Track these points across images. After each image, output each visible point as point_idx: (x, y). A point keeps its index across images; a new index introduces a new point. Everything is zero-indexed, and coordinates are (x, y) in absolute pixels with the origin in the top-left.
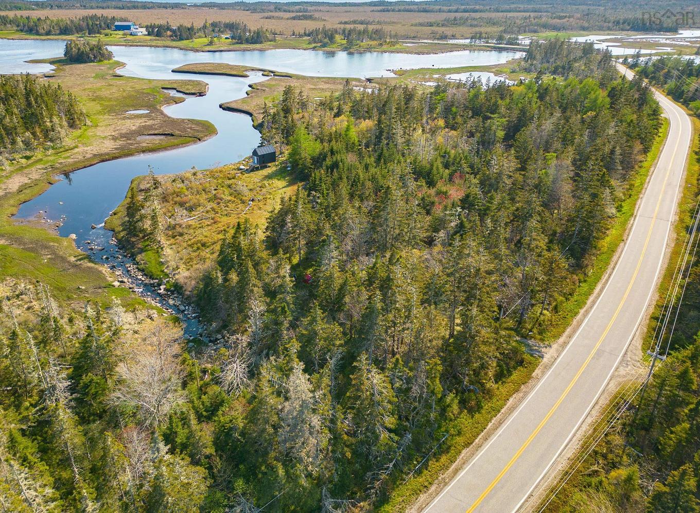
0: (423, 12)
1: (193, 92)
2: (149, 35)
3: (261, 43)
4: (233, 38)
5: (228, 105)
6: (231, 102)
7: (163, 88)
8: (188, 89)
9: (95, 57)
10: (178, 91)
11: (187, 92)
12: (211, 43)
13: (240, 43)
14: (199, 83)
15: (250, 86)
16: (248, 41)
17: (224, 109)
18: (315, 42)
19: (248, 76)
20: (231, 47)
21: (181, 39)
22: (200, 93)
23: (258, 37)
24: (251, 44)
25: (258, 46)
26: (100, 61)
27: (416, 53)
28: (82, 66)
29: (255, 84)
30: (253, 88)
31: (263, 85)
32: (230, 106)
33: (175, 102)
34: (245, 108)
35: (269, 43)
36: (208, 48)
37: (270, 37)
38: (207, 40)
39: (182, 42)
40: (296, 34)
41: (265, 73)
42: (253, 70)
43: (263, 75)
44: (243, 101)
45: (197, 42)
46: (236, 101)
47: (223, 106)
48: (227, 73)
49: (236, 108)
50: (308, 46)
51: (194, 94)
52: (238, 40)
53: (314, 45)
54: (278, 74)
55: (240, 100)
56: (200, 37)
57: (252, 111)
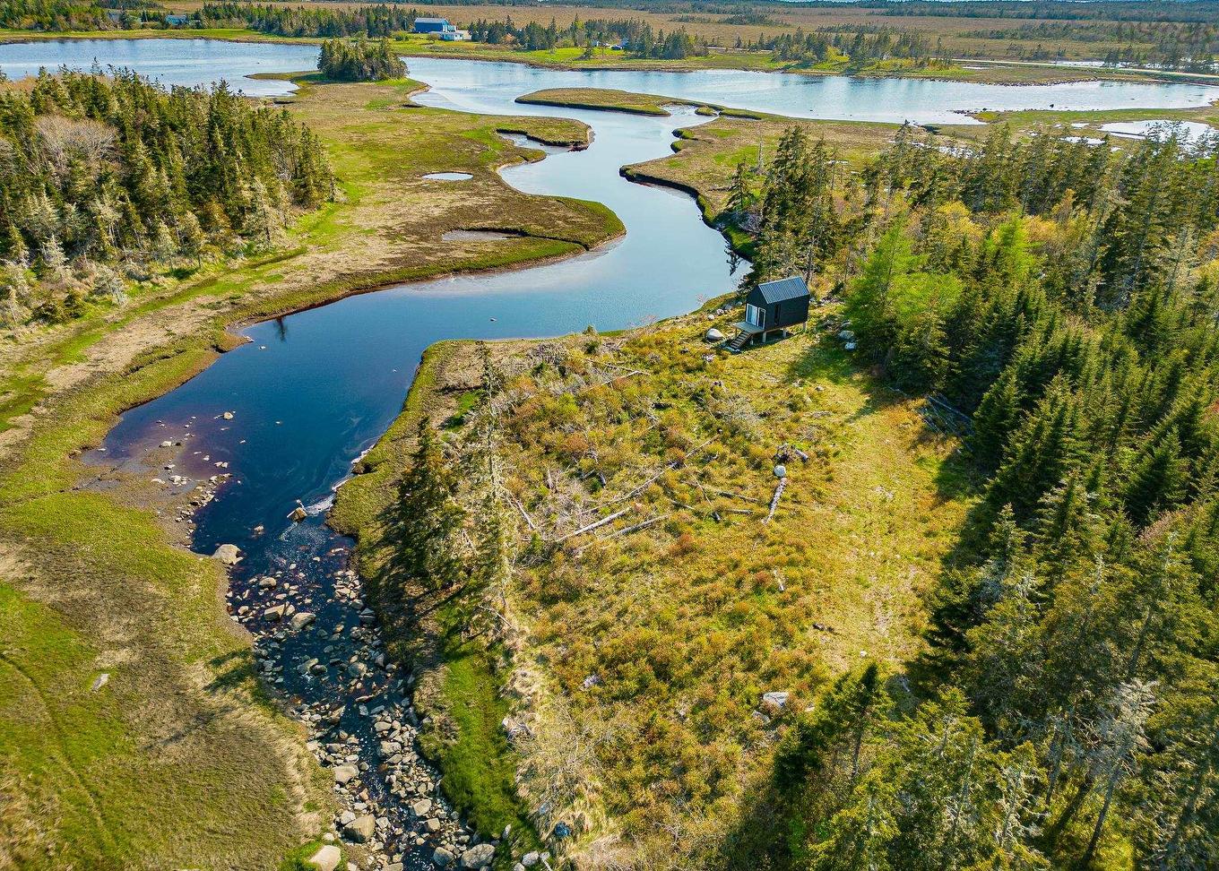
0: (967, 16)
1: (562, 140)
2: (474, 40)
3: (681, 57)
4: (626, 48)
5: (640, 171)
6: (645, 164)
7: (499, 131)
8: (550, 135)
9: (373, 72)
10: (530, 138)
11: (550, 140)
12: (587, 56)
13: (640, 57)
14: (571, 124)
15: (677, 133)
16: (655, 54)
17: (630, 178)
18: (785, 58)
19: (669, 115)
20: (625, 64)
21: (531, 48)
22: (575, 144)
23: (675, 47)
24: (661, 58)
25: (675, 63)
26: (382, 78)
27: (997, 82)
28: (348, 86)
29: (688, 129)
30: (683, 138)
31: (705, 133)
32: (643, 173)
33: (526, 159)
34: (679, 177)
35: (696, 58)
36: (581, 64)
37: (697, 48)
38: (578, 51)
39: (533, 52)
40: (743, 45)
41: (701, 110)
42: (675, 103)
43: (698, 113)
44: (670, 162)
45: (561, 53)
46: (655, 162)
47: (628, 172)
48: (626, 106)
49: (659, 177)
50: (772, 65)
51: (563, 145)
52: (638, 51)
53: (783, 64)
54: (729, 112)
55: (662, 160)
56: (566, 46)
57: (693, 185)
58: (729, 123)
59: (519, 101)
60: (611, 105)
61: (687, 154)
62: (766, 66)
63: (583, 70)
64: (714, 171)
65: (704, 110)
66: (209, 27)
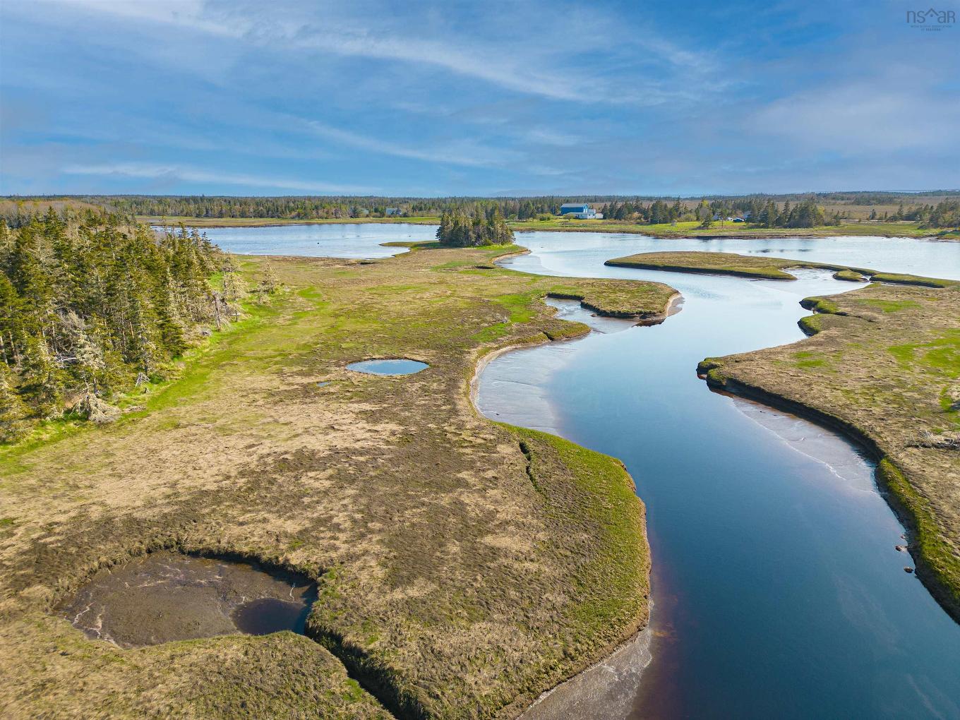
1: (625, 308)
2: (604, 218)
3: (809, 226)
4: (747, 221)
5: (736, 371)
6: (749, 358)
7: (551, 296)
8: (614, 302)
10: (586, 306)
11: (608, 308)
12: (705, 226)
13: (763, 227)
14: (652, 288)
15: (807, 304)
16: (779, 223)
17: (715, 386)
18: (936, 226)
19: (795, 279)
20: (743, 233)
21: (653, 222)
22: (644, 315)
23: (802, 217)
24: (785, 227)
29: (826, 298)
30: (821, 310)
31: (856, 304)
32: (741, 378)
33: (551, 339)
34: (822, 396)
35: (825, 227)
36: (697, 233)
37: (827, 219)
38: (698, 224)
39: (654, 226)
40: (878, 217)
41: (840, 274)
42: (803, 266)
43: (837, 278)
44: (798, 356)
45: (679, 226)
46: (768, 355)
47: (713, 373)
48: (736, 269)
49: (775, 390)
50: (921, 232)
51: (625, 316)
52: (760, 222)
53: (937, 231)
54: (881, 276)
55: (781, 350)
56: (688, 220)
57: (859, 419)
58: (884, 291)
59: (608, 264)
60: (717, 267)
61: (831, 340)
62: (914, 232)
63: (698, 238)
64: (902, 384)
65: (848, 274)
66: (413, 216)
